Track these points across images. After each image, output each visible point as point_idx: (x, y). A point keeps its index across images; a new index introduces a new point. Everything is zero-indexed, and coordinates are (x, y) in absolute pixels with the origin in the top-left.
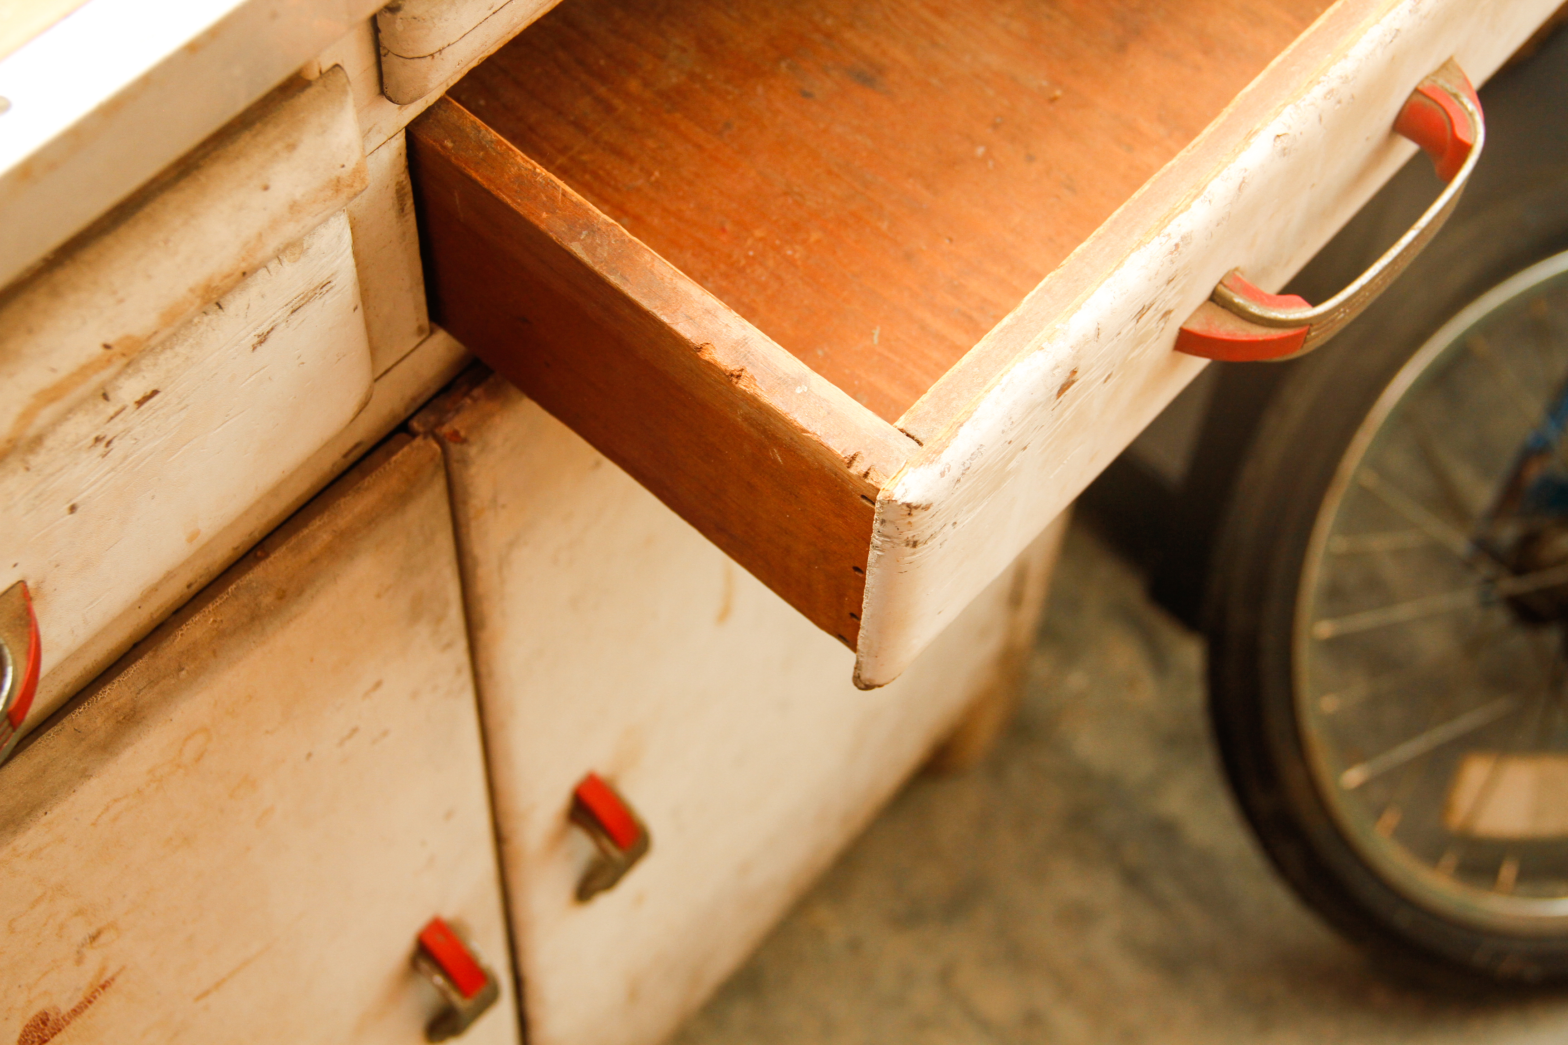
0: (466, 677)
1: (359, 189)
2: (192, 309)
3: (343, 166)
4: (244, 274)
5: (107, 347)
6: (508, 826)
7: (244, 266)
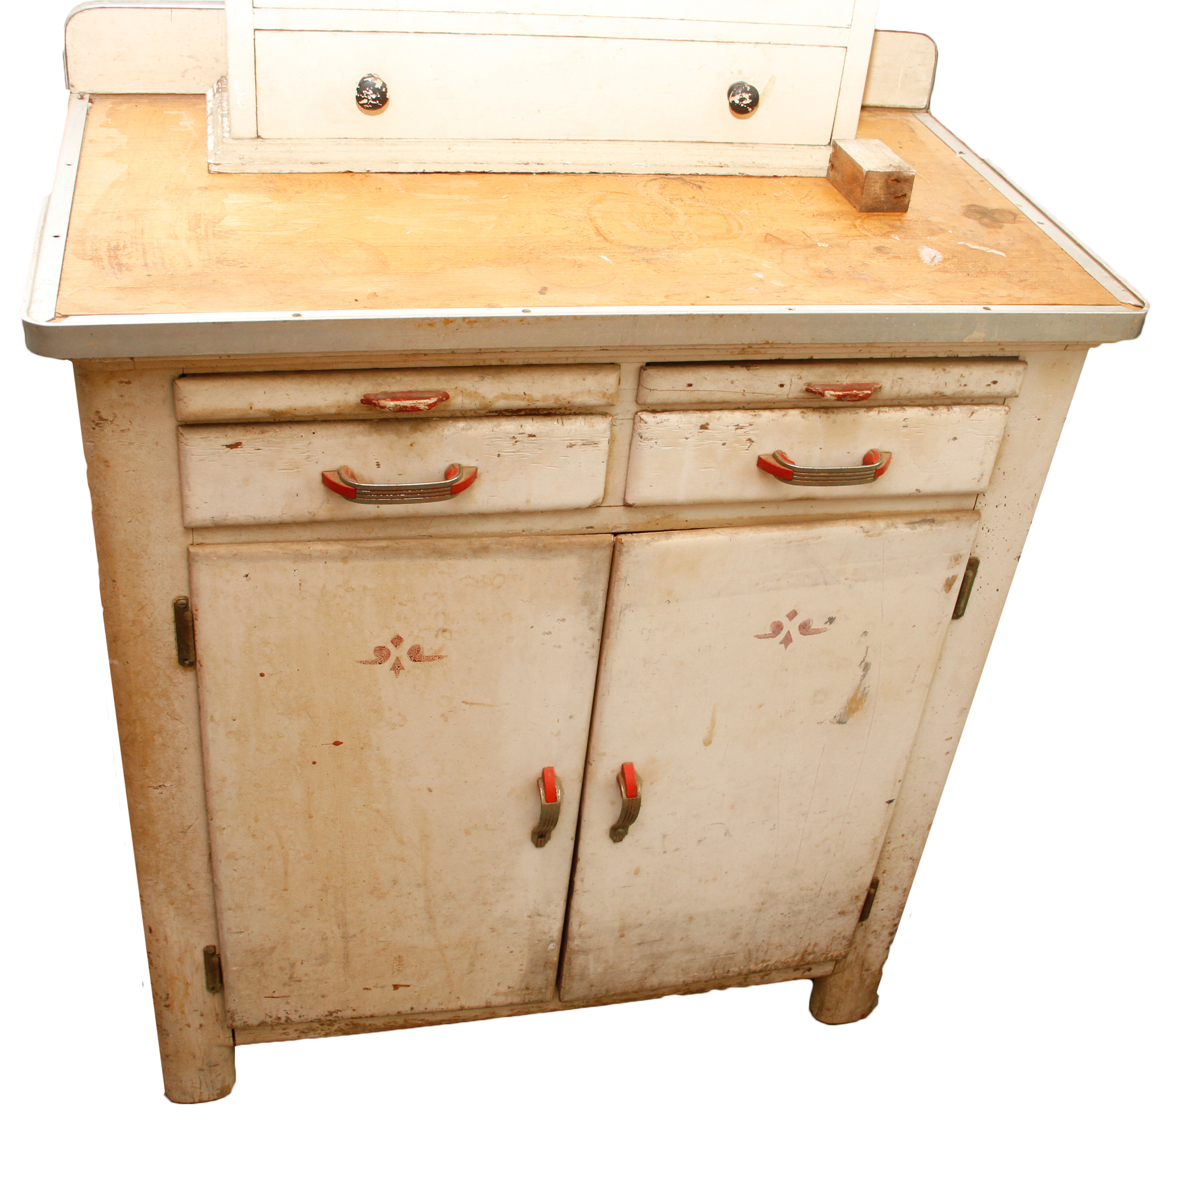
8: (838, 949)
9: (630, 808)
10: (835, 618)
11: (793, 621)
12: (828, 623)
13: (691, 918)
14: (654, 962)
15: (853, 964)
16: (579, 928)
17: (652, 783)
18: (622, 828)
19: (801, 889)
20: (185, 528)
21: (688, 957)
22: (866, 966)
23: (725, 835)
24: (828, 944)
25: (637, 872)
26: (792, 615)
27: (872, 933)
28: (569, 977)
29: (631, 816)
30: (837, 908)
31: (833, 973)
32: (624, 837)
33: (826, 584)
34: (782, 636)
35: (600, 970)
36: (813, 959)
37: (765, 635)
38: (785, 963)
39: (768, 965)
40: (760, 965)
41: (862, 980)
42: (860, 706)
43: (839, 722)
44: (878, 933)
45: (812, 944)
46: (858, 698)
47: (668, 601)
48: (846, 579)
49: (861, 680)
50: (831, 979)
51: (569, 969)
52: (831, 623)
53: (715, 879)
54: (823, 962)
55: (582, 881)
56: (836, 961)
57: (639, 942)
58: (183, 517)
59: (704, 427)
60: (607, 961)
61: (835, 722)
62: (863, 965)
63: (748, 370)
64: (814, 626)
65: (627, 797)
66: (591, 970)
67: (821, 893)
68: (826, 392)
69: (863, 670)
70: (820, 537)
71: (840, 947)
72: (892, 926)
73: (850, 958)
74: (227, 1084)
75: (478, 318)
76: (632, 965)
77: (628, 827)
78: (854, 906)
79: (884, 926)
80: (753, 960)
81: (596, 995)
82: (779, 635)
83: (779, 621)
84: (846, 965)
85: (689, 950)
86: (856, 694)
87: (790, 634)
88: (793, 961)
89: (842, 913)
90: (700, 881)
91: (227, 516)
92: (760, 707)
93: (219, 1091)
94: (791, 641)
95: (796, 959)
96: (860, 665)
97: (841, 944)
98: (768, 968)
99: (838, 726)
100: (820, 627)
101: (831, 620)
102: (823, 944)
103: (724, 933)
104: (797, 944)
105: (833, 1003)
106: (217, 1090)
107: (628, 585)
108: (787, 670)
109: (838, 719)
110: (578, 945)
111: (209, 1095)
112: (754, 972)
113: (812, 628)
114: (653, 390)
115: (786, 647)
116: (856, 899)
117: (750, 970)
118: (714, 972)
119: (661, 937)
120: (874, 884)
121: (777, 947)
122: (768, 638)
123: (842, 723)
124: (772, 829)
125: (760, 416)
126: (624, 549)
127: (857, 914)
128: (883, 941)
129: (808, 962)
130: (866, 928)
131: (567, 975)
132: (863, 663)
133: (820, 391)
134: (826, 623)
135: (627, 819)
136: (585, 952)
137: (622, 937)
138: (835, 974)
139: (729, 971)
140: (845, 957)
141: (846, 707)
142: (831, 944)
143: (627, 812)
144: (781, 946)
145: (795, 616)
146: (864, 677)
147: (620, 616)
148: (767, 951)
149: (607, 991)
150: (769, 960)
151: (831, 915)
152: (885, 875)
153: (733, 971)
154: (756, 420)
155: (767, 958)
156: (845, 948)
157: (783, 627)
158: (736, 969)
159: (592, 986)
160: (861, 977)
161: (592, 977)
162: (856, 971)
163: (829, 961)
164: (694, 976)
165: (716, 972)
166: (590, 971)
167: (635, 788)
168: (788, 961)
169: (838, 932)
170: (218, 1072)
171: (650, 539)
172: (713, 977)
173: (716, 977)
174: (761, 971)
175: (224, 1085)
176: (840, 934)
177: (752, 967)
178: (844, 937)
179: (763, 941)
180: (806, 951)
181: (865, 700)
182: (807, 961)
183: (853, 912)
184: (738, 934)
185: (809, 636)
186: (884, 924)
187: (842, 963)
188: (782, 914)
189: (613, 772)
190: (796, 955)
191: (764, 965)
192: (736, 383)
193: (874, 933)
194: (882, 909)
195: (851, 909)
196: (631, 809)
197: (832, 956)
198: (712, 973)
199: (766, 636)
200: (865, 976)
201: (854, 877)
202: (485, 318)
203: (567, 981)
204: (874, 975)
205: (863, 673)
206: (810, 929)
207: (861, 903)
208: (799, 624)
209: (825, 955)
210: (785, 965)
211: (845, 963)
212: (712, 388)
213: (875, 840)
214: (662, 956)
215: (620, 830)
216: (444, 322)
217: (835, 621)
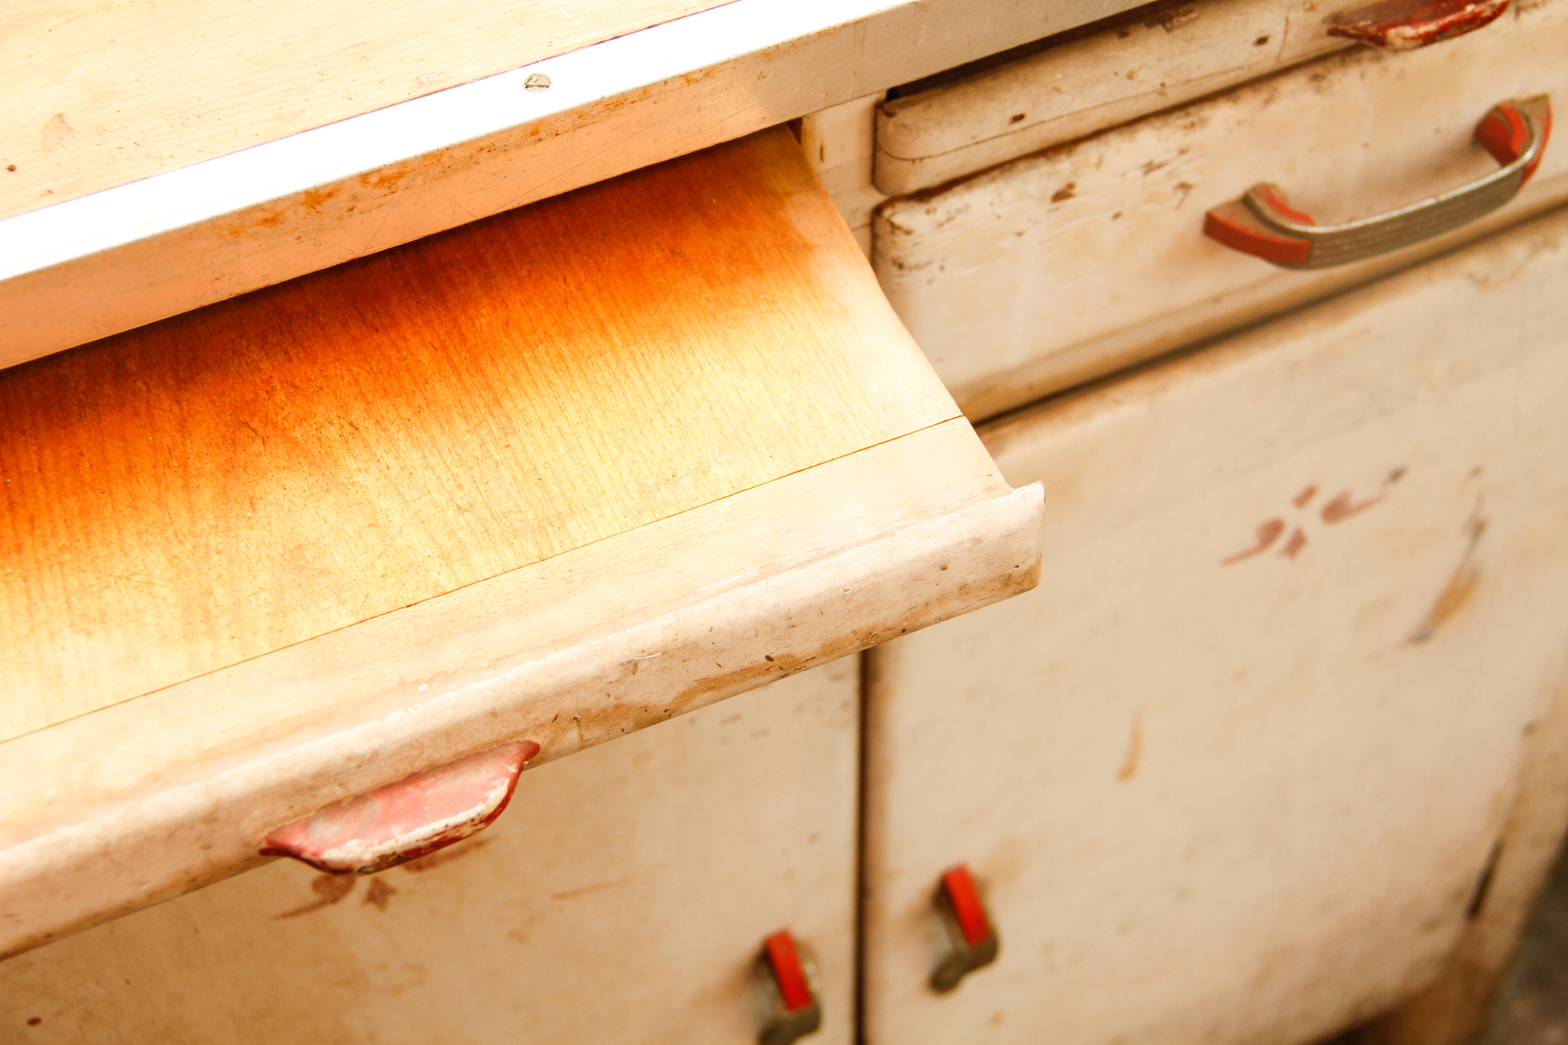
0: (851, 715)
1: (1027, 587)
2: (851, 647)
3: (1017, 566)
4: (904, 631)
5: (769, 658)
6: (875, 880)
7: (905, 624)
10: (1405, 468)
11: (1306, 507)
12: (1391, 483)
26: (1305, 497)
33: (1384, 414)
34: (1283, 540)
37: (1245, 552)
42: (1464, 599)
43: (1418, 641)
46: (1460, 587)
48: (1433, 389)
49: (1467, 554)
52: (1396, 481)
59: (1061, 196)
61: (1408, 643)
63: (1168, 31)
64: (1357, 499)
68: (1392, 33)
69: (1472, 536)
75: (404, 163)
78: (1452, 908)
82: (1277, 543)
83: (1274, 519)
86: (1455, 583)
87: (1301, 531)
89: (1427, 927)
94: (1306, 543)
96: (1464, 531)
99: (1414, 648)
100: (1372, 496)
101: (1396, 475)
109: (1414, 637)
113: (1352, 504)
114: (921, 159)
115: (1293, 558)
116: (1456, 899)
122: (1250, 555)
123: (1423, 641)
125: (1204, 122)
132: (1471, 526)
133: (1372, 30)
134: (1385, 484)
141: (1432, 612)
145: (1312, 496)
146: (1472, 549)
154: (1198, 137)
157: (1284, 526)
181: (1475, 586)
183: (1453, 916)
185: (1347, 519)
189: (923, 892)
192: (1142, 75)
199: (1246, 555)
201: (1453, 868)
202: (425, 157)
205: (1470, 544)
208: (1322, 508)
212: (1078, 104)
216: (305, 203)
217: (1407, 473)
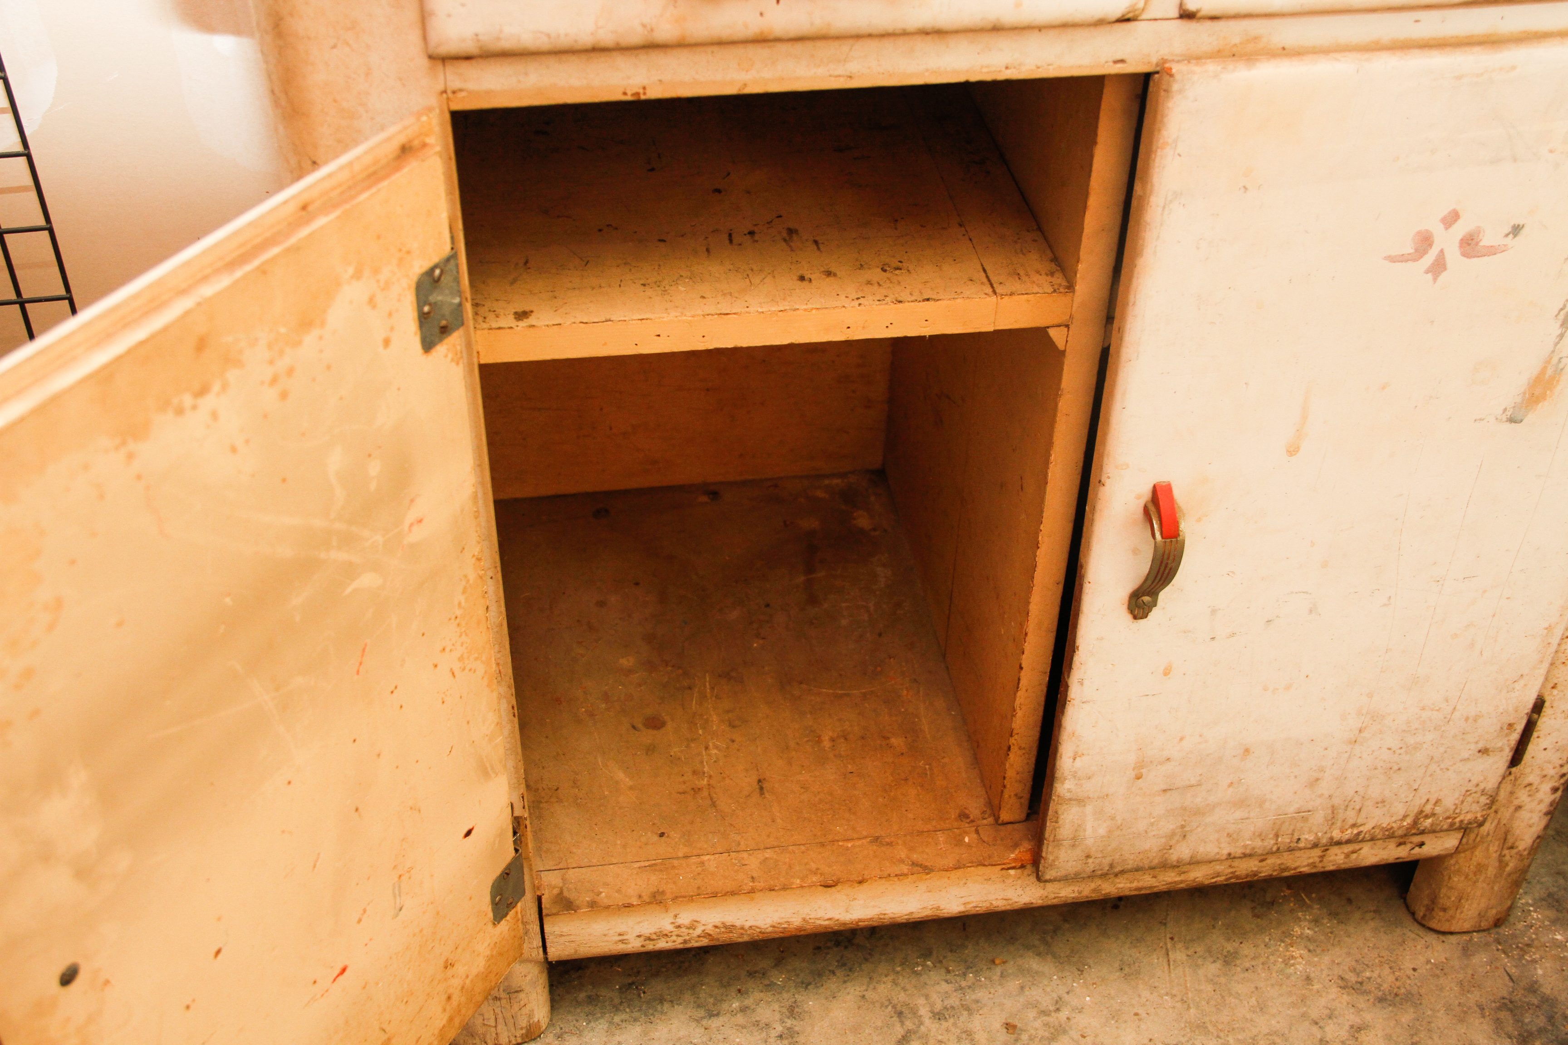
8: (1471, 811)
9: (1166, 557)
10: (1523, 225)
11: (1451, 230)
12: (1511, 236)
13: (1247, 751)
14: (1185, 821)
15: (1489, 838)
16: (1073, 762)
17: (1199, 520)
18: (1149, 594)
19: (1423, 709)
20: (431, 57)
21: (1239, 814)
22: (1510, 840)
23: (1311, 611)
24: (1457, 802)
25: (1167, 672)
26: (1451, 219)
27: (1526, 787)
28: (1054, 841)
29: (1167, 571)
30: (1476, 743)
31: (1457, 850)
32: (1150, 610)
33: (1515, 160)
34: (1429, 259)
35: (1102, 831)
36: (1432, 825)
37: (1403, 255)
38: (1387, 831)
39: (1362, 832)
40: (1349, 831)
41: (1502, 863)
42: (1548, 392)
43: (1512, 420)
44: (1534, 787)
45: (1432, 801)
46: (1547, 376)
47: (1244, 187)
48: (1551, 151)
49: (1556, 344)
50: (1452, 861)
51: (1055, 829)
52: (1515, 236)
53: (1288, 688)
54: (1447, 830)
55: (1081, 683)
56: (1465, 829)
57: (1164, 787)
58: (425, 38)
60: (1113, 818)
61: (1504, 419)
62: (1505, 839)
64: (1486, 241)
65: (1162, 537)
66: (1089, 832)
67: (1453, 716)
69: (1562, 325)
70: (1514, 68)
71: (1475, 807)
72: (1557, 777)
73: (1488, 827)
74: (536, 1020)
76: (1152, 824)
77: (1158, 595)
78: (1505, 741)
79: (1545, 776)
80: (1339, 824)
81: (1094, 871)
82: (1426, 257)
83: (1427, 231)
84: (1478, 839)
85: (1241, 803)
86: (1544, 370)
87: (1443, 255)
88: (1399, 828)
89: (1484, 751)
90: (1265, 689)
91: (501, 31)
92: (1383, 388)
93: (524, 1031)
94: (1445, 269)
95: (1405, 824)
96: (1556, 316)
97: (1478, 802)
98: (1361, 837)
99: (1508, 425)
100: (1495, 243)
101: (1516, 230)
102: (1449, 802)
103: (1296, 777)
104: (1409, 799)
105: (1453, 899)
106: (522, 1029)
107: (1179, 155)
108: (1433, 322)
109: (1509, 414)
110: (1069, 791)
111: (509, 1037)
112: (1339, 843)
113: (1482, 244)
115: (1435, 280)
116: (1507, 729)
117: (1331, 838)
118: (1277, 840)
119: (1200, 781)
120: (1539, 706)
121: (1377, 803)
122: (1406, 261)
123: (1515, 422)
124: (1385, 605)
126: (1175, 87)
127: (1507, 754)
128: (1541, 801)
129: (1424, 830)
130: (1516, 779)
131: (1051, 839)
132: (1563, 313)
134: (1507, 235)
135: (1159, 578)
136: (1081, 801)
137: (1138, 779)
138: (1459, 852)
139: (1299, 839)
140: (1481, 824)
141: (1524, 393)
142: (1462, 802)
143: (1162, 562)
144: (1383, 802)
145: (1456, 221)
146: (1561, 340)
147: (1162, 214)
148: (1360, 810)
149: (1111, 866)
150: (1364, 824)
151: (1465, 755)
152: (1555, 692)
153: (1306, 839)
155: (1360, 821)
156: (1483, 810)
157: (1433, 242)
158: (1311, 838)
159: (1088, 857)
160: (1501, 858)
161: (1090, 842)
162: (1494, 848)
163: (1456, 829)
164: (1245, 846)
165: (1280, 839)
166: (1087, 833)
167: (1175, 524)
168: (1392, 828)
169: (1474, 782)
170: (522, 1003)
171: (1219, 68)
172: (1275, 849)
173: (1278, 849)
174: (1348, 842)
175: (531, 1022)
176: (1477, 785)
177: (1336, 835)
178: (1483, 793)
179: (1356, 792)
180: (1422, 812)
181: (1558, 381)
182: (1422, 828)
183: (1501, 750)
184: (1317, 779)
185: (1476, 259)
186: (1544, 773)
187: (1472, 836)
188: (1389, 749)
189: (1138, 497)
190: (1405, 817)
191: (1355, 831)
193: (1528, 788)
194: (1545, 749)
195: (1500, 744)
196: (1168, 558)
197: (1461, 821)
198: (1272, 842)
199: (1403, 259)
200: (1507, 858)
201: (1508, 692)
203: (1050, 849)
204: (1521, 855)
205: (1559, 332)
206: (1431, 775)
207: (1515, 736)
208: (1460, 237)
209: (1450, 820)
210: (1387, 833)
211: (1477, 835)
213: (1549, 629)
214: (1198, 812)
215: (1146, 599)
217: (1523, 232)
